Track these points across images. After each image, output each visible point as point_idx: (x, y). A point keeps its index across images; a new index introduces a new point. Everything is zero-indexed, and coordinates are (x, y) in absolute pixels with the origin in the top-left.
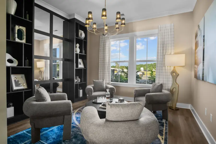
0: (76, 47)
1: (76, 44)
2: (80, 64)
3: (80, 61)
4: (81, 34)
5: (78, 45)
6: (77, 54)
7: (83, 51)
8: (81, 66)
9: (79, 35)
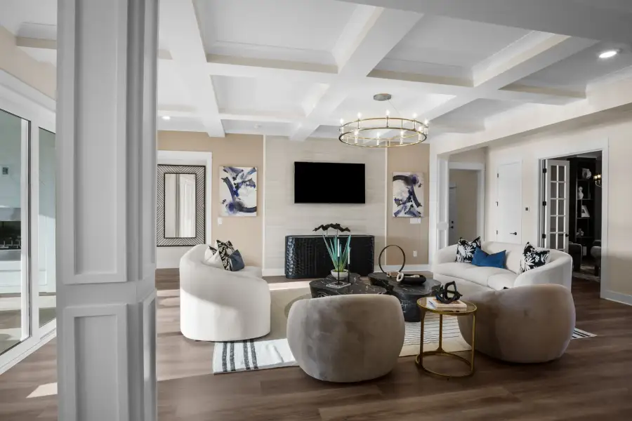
0: (578, 191)
1: (578, 187)
2: (584, 212)
3: (583, 208)
4: (586, 174)
5: (581, 188)
6: (579, 201)
7: (589, 196)
8: (585, 215)
9: (583, 174)
